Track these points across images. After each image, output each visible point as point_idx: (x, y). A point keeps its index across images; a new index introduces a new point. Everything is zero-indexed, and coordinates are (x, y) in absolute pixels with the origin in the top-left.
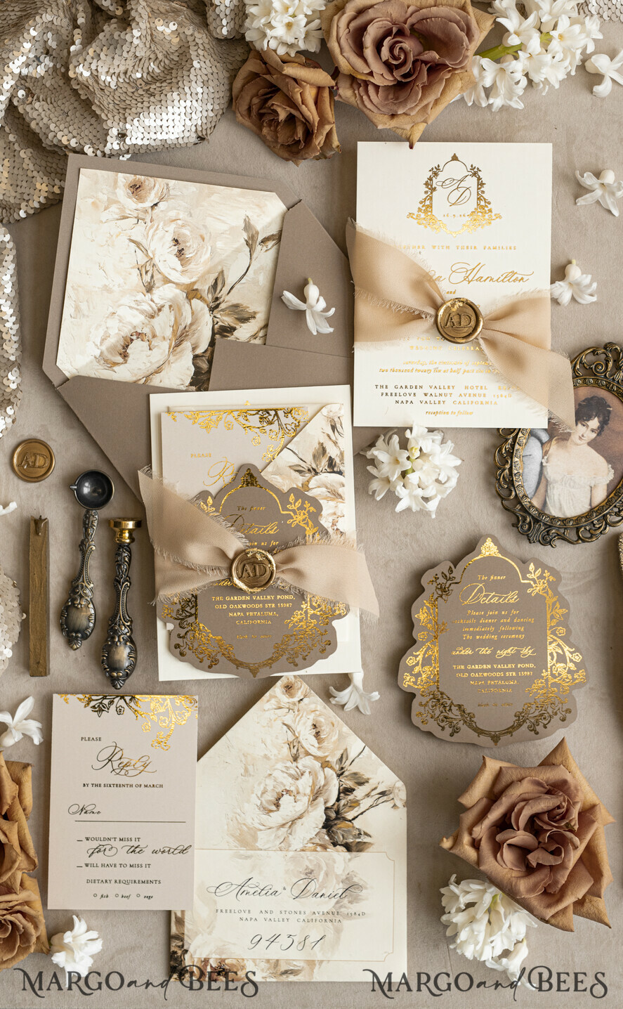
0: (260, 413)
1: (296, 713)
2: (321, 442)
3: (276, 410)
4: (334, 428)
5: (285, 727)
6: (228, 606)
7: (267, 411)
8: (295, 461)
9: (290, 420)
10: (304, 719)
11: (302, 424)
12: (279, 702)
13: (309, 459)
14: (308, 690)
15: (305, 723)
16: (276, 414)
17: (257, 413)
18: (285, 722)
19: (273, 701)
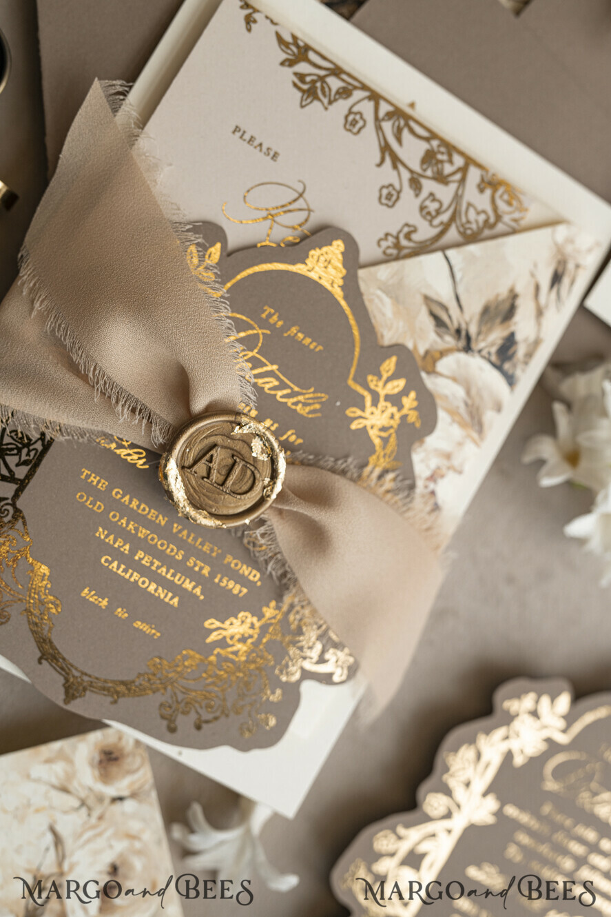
0: (435, 143)
1: (93, 820)
2: (518, 289)
3: (469, 161)
4: (557, 279)
5: (49, 838)
6: (107, 511)
7: (450, 148)
8: (443, 291)
9: (482, 201)
10: (100, 843)
11: (500, 227)
12: (70, 776)
13: (473, 308)
14: (147, 787)
15: (97, 853)
16: (464, 170)
17: (427, 140)
18: (59, 828)
19: (59, 768)
